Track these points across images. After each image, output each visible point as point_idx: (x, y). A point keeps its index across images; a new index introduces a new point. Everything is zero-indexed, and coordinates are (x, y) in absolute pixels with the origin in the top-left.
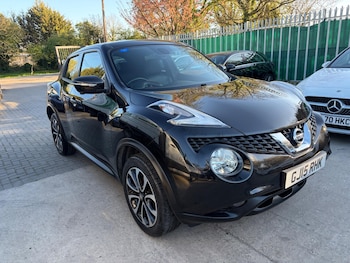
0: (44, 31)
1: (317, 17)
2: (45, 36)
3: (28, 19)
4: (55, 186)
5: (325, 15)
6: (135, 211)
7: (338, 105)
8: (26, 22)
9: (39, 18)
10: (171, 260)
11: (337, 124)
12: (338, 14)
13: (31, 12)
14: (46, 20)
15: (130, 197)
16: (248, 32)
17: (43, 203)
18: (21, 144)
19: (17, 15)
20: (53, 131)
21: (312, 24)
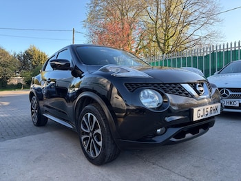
0: (34, 64)
1: (209, 50)
2: (34, 67)
3: (24, 56)
4: (29, 141)
5: (213, 49)
6: (86, 148)
7: (227, 92)
8: (23, 58)
9: (31, 56)
10: (111, 179)
11: (228, 105)
12: (222, 48)
13: (26, 52)
14: (36, 57)
15: (83, 137)
16: (165, 60)
17: (18, 150)
18: (8, 121)
19: (17, 53)
20: (32, 109)
21: (205, 55)
